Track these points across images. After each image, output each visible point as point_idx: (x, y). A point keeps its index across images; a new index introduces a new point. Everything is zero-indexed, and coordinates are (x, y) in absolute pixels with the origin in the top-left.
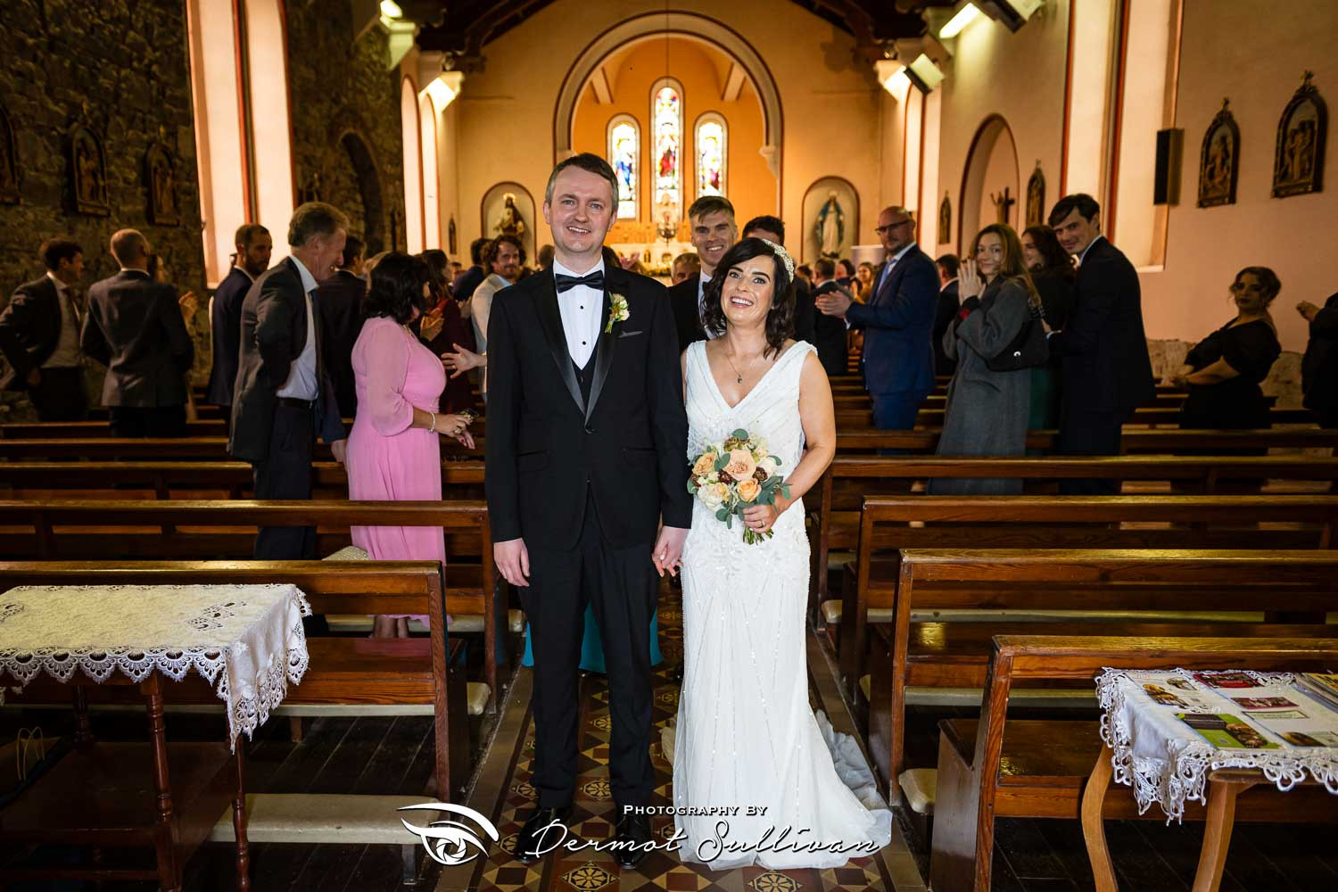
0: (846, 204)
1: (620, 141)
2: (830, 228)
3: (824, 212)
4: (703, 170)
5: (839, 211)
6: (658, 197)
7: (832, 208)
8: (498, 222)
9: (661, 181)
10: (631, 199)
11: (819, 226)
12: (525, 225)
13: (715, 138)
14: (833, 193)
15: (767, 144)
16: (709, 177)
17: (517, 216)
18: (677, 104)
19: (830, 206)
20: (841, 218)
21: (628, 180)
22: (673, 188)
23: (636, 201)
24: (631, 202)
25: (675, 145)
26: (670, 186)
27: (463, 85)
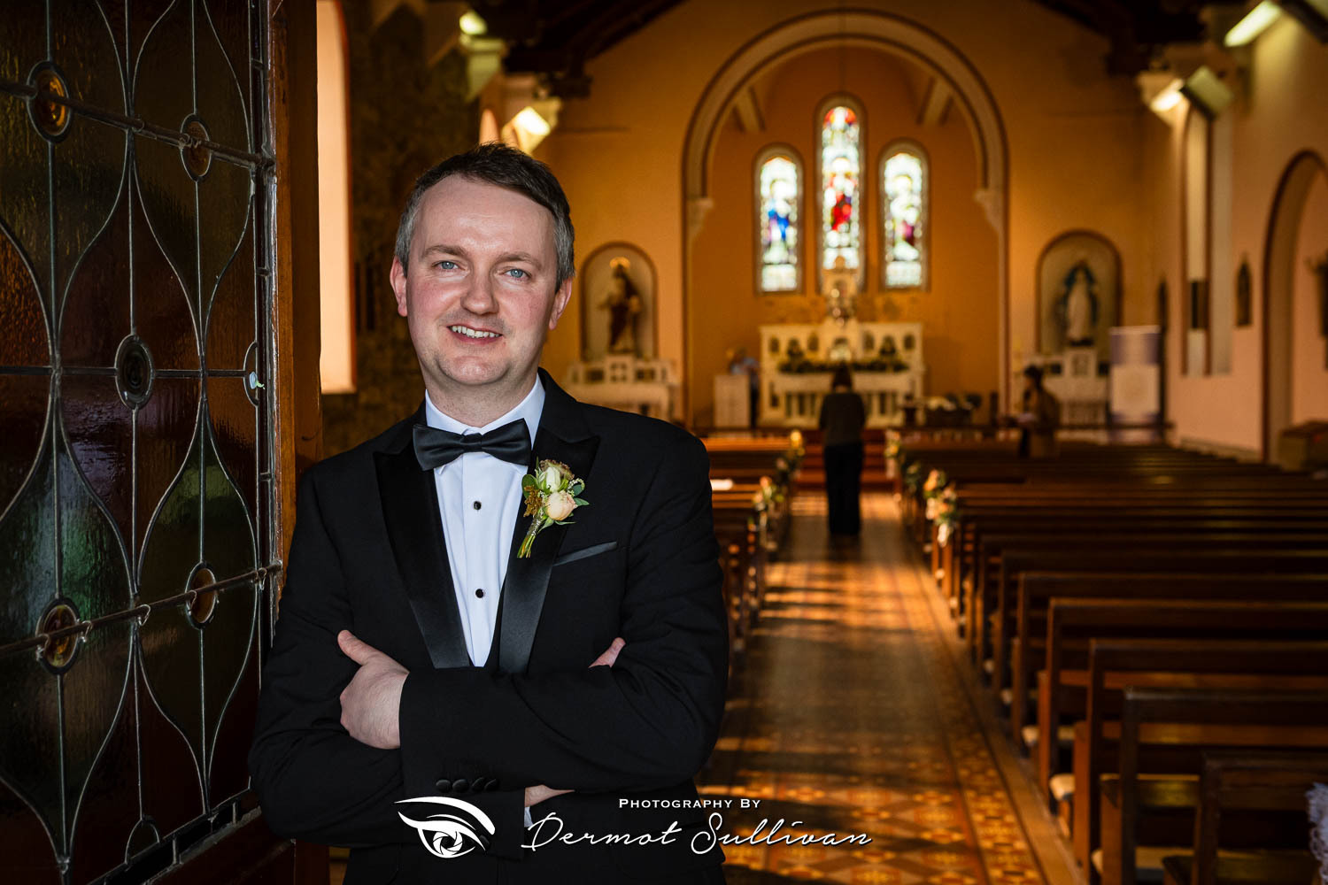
0: (1101, 268)
1: (774, 182)
2: (1077, 303)
3: (1070, 281)
4: (893, 220)
5: (1090, 279)
6: (829, 258)
7: (1080, 276)
8: (603, 298)
9: (832, 237)
10: (788, 263)
11: (1062, 301)
12: (642, 303)
13: (909, 177)
14: (1081, 254)
15: (985, 184)
16: (901, 232)
17: (629, 288)
18: (854, 131)
19: (1077, 274)
20: (1096, 289)
21: (784, 236)
22: (849, 246)
23: (796, 266)
24: (788, 265)
25: (850, 188)
26: (846, 244)
27: (561, 115)
